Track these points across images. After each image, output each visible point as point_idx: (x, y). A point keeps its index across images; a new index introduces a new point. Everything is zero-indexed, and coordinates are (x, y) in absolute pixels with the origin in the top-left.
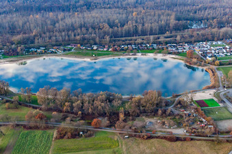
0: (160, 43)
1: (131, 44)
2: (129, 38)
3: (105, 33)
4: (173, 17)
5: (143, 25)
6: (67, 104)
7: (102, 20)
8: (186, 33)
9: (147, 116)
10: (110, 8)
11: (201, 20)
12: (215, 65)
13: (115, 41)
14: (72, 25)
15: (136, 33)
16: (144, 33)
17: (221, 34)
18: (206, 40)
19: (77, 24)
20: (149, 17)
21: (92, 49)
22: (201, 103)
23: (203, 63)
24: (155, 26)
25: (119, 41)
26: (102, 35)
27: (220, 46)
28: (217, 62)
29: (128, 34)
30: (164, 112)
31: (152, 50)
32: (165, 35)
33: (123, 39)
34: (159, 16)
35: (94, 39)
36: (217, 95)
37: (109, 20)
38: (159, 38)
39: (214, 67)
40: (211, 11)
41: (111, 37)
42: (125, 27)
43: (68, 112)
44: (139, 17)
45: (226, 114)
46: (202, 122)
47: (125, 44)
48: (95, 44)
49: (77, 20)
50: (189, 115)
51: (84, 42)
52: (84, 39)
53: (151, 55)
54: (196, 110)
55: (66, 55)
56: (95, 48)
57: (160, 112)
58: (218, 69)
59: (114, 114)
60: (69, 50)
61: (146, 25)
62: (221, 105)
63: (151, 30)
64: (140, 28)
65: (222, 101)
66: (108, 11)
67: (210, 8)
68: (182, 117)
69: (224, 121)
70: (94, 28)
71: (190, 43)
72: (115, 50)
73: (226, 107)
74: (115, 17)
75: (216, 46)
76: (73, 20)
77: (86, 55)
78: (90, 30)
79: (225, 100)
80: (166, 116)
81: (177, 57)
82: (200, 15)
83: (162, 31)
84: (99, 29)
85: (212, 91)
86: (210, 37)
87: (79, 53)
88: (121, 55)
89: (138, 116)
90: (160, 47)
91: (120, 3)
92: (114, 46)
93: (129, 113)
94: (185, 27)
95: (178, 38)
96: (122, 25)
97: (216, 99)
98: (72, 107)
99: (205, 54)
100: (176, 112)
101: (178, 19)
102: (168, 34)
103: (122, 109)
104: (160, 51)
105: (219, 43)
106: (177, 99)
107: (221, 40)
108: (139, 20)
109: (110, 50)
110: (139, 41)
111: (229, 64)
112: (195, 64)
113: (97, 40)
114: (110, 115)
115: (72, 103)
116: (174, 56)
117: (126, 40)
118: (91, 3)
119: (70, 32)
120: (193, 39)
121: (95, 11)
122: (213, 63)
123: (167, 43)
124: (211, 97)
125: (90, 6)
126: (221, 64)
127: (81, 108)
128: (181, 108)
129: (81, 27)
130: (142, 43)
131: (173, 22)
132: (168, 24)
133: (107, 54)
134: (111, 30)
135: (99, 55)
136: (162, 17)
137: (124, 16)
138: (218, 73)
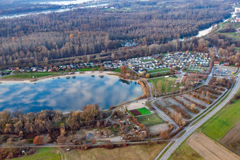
0: (96, 61)
1: (69, 64)
2: (68, 58)
3: (44, 55)
4: (107, 37)
5: (80, 45)
6: (7, 125)
7: (39, 43)
8: (120, 51)
9: (87, 129)
10: (47, 31)
11: (132, 38)
12: (146, 77)
13: (53, 62)
14: (10, 49)
15: (73, 53)
16: (81, 53)
17: (150, 50)
18: (138, 56)
19: (15, 48)
20: (85, 38)
21: (31, 71)
22: (135, 112)
23: (135, 77)
24: (91, 46)
25: (57, 61)
26: (40, 57)
27: (149, 60)
28: (148, 75)
29: (66, 55)
30: (102, 123)
31: (90, 68)
32: (101, 54)
33: (62, 59)
34: (94, 36)
35: (32, 61)
36: (148, 104)
37: (46, 42)
38: (95, 57)
39: (145, 79)
40: (141, 30)
41: (49, 59)
42: (63, 48)
43: (9, 133)
44: (75, 38)
45: (157, 119)
46: (136, 128)
47: (64, 64)
48: (34, 66)
49: (15, 44)
50: (125, 124)
51: (22, 65)
52: (22, 62)
53: (88, 73)
54: (131, 118)
55: (5, 79)
56: (34, 70)
57: (98, 123)
58: (148, 81)
59: (55, 130)
60: (8, 74)
61: (83, 46)
62: (152, 112)
63: (88, 50)
64: (77, 48)
65: (153, 109)
66: (46, 34)
67: (140, 27)
68: (118, 126)
69: (155, 126)
70: (32, 51)
71: (123, 59)
72: (55, 70)
73: (156, 114)
74: (52, 39)
75: (146, 61)
76: (11, 44)
77: (25, 77)
78: (28, 53)
79: (155, 107)
80: (104, 127)
81: (112, 72)
82: (131, 34)
83: (98, 50)
84: (38, 51)
85: (144, 101)
86: (141, 53)
87: (18, 76)
88: (60, 75)
89: (78, 129)
90: (97, 65)
91: (56, 26)
92: (53, 67)
93: (69, 128)
94: (119, 46)
95: (113, 56)
96: (60, 47)
97: (147, 108)
98: (13, 128)
99: (137, 69)
100: (113, 122)
101: (112, 39)
102: (103, 52)
103: (62, 125)
104: (96, 68)
105: (149, 58)
106: (114, 110)
107: (150, 55)
108: (75, 41)
109: (49, 70)
110: (77, 60)
111: (158, 76)
112: (129, 78)
113: (36, 62)
114: (52, 131)
115: (13, 124)
116: (109, 72)
117: (64, 60)
118: (28, 27)
119: (8, 57)
120: (126, 56)
121: (33, 34)
122: (144, 76)
123: (102, 61)
124: (143, 106)
125: (27, 30)
126: (151, 77)
127: (23, 128)
128: (117, 118)
129: (19, 51)
130: (80, 62)
131: (107, 41)
132: (102, 44)
133: (46, 75)
134: (49, 52)
135: (39, 76)
136: (97, 37)
137: (61, 38)
138: (149, 85)
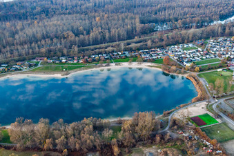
0: (131, 50)
1: (101, 53)
2: (98, 46)
3: (72, 43)
4: (138, 20)
5: (110, 32)
6: (47, 141)
7: (65, 28)
8: (155, 36)
9: (144, 145)
10: (69, 13)
11: (163, 21)
12: (194, 71)
13: (83, 50)
14: (34, 36)
15: (103, 40)
16: (112, 40)
17: (191, 36)
18: (177, 43)
19: (39, 35)
20: (113, 22)
21: (61, 62)
22: (197, 121)
23: (182, 70)
24: (123, 32)
25: (87, 50)
26: (69, 44)
27: (192, 48)
28: (197, 68)
29: (96, 42)
30: (162, 138)
31: (126, 59)
32: (134, 40)
33: (92, 47)
34: (123, 20)
35: (61, 50)
36: (209, 108)
37: (72, 27)
38: (130, 44)
39: (195, 74)
40: (171, 12)
41: (79, 47)
42: (91, 34)
43: (50, 150)
44: (103, 22)
45: (228, 133)
46: (206, 146)
47: (95, 54)
48: (63, 56)
49: (39, 29)
50: (190, 138)
51: (49, 54)
52: (50, 51)
53: (125, 65)
54: (196, 131)
55: (33, 71)
56: (64, 61)
57: (158, 138)
58: (199, 76)
59: (106, 146)
60: (36, 65)
61: (113, 31)
62: (219, 121)
63: (119, 35)
64: (107, 35)
65: (219, 116)
66: (70, 17)
67: (169, 8)
68: (183, 141)
69: (230, 143)
70: (57, 37)
71: (162, 47)
72: (87, 61)
73: (225, 123)
74: (78, 23)
75: (188, 49)
76: (34, 30)
77: (56, 70)
78: (55, 40)
79: (221, 114)
80: (165, 143)
81: (153, 64)
82: (161, 16)
83: (130, 35)
84: (64, 38)
85: (204, 104)
86: (180, 40)
87: (47, 68)
88: (94, 67)
89: (134, 146)
90: (133, 54)
91: (78, 8)
92: (84, 56)
93: (123, 144)
94: (152, 31)
95: (149, 43)
96: (88, 33)
97: (211, 114)
98: (55, 145)
99: (181, 60)
100: (175, 136)
101: (142, 22)
102: (136, 39)
103: (114, 140)
104: (134, 59)
105: (190, 45)
106: (170, 117)
107: (191, 42)
108: (103, 26)
109: (81, 61)
110: (110, 49)
111: (209, 69)
112: (175, 71)
113: (65, 51)
114: (102, 149)
115: (55, 139)
116: (149, 64)
117: (96, 49)
118: (48, 9)
119: (33, 45)
120: (164, 43)
121: (55, 18)
122: (192, 69)
123: (139, 50)
124: (203, 112)
125: (48, 12)
126: (201, 70)
127: (66, 145)
128: (178, 129)
129: (44, 38)
130: (113, 51)
131: (139, 26)
132: (134, 29)
133: (78, 67)
134: (77, 38)
135: (71, 69)
136: (126, 21)
137: (87, 22)
138: (202, 81)
